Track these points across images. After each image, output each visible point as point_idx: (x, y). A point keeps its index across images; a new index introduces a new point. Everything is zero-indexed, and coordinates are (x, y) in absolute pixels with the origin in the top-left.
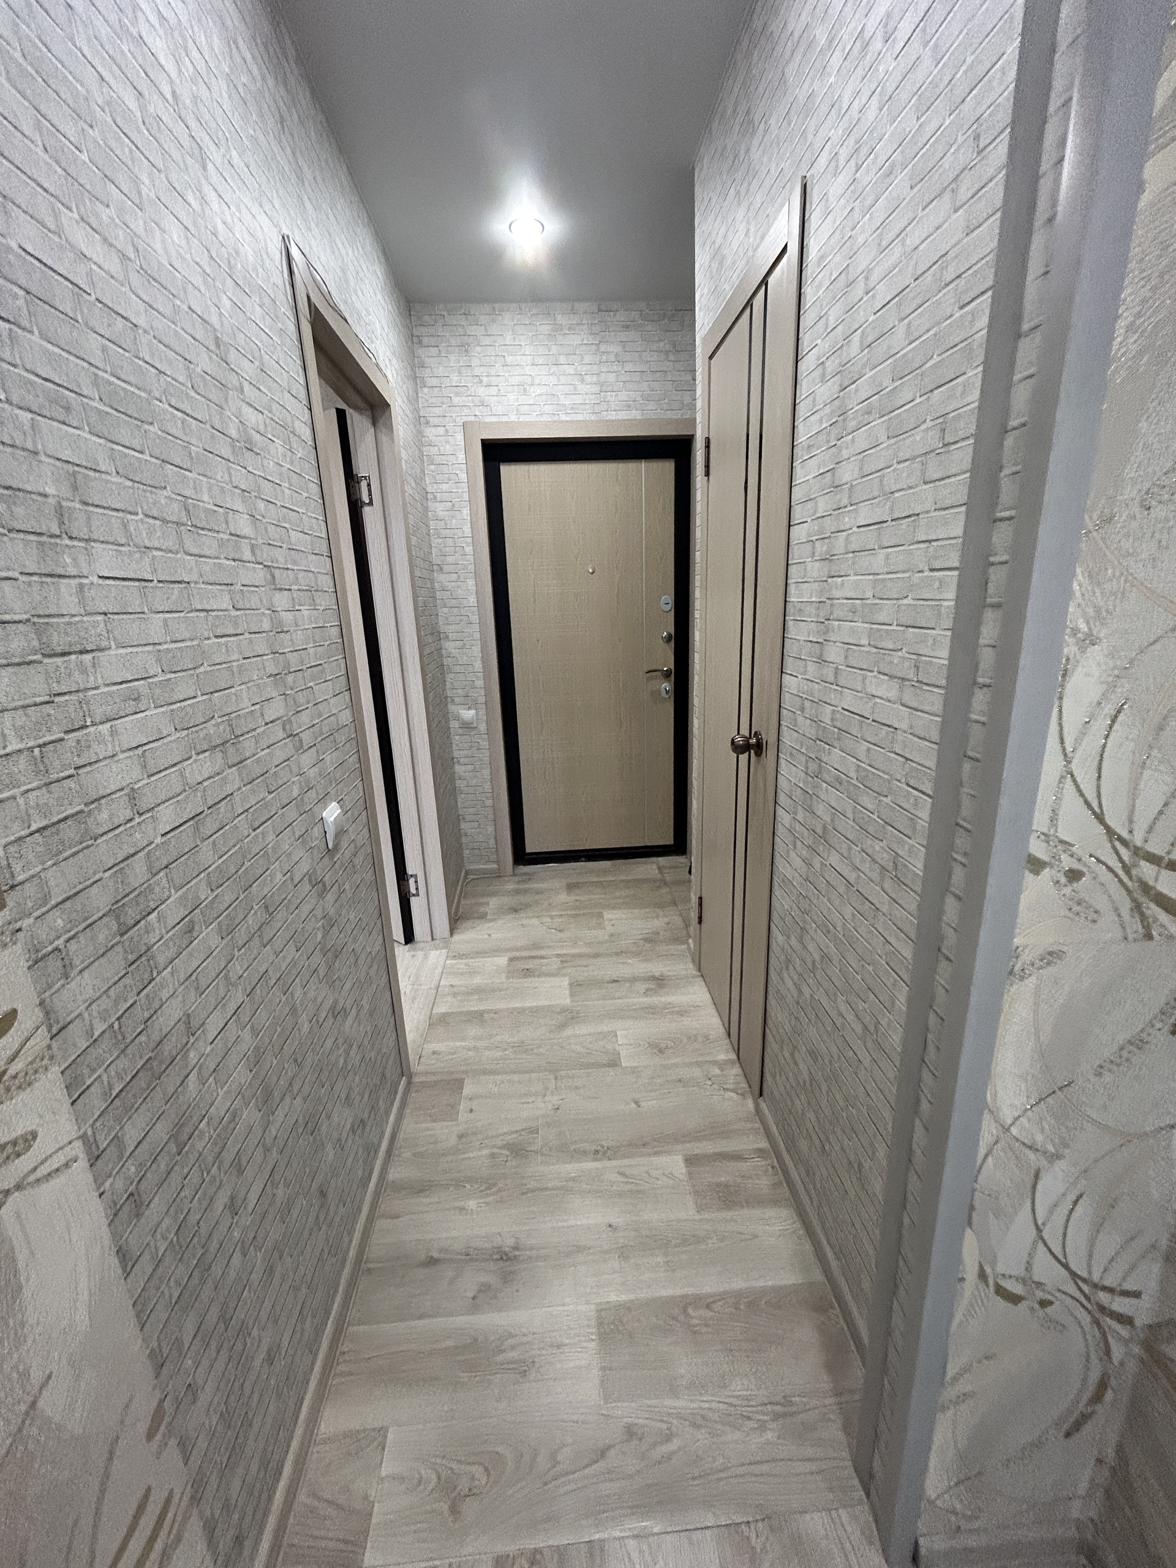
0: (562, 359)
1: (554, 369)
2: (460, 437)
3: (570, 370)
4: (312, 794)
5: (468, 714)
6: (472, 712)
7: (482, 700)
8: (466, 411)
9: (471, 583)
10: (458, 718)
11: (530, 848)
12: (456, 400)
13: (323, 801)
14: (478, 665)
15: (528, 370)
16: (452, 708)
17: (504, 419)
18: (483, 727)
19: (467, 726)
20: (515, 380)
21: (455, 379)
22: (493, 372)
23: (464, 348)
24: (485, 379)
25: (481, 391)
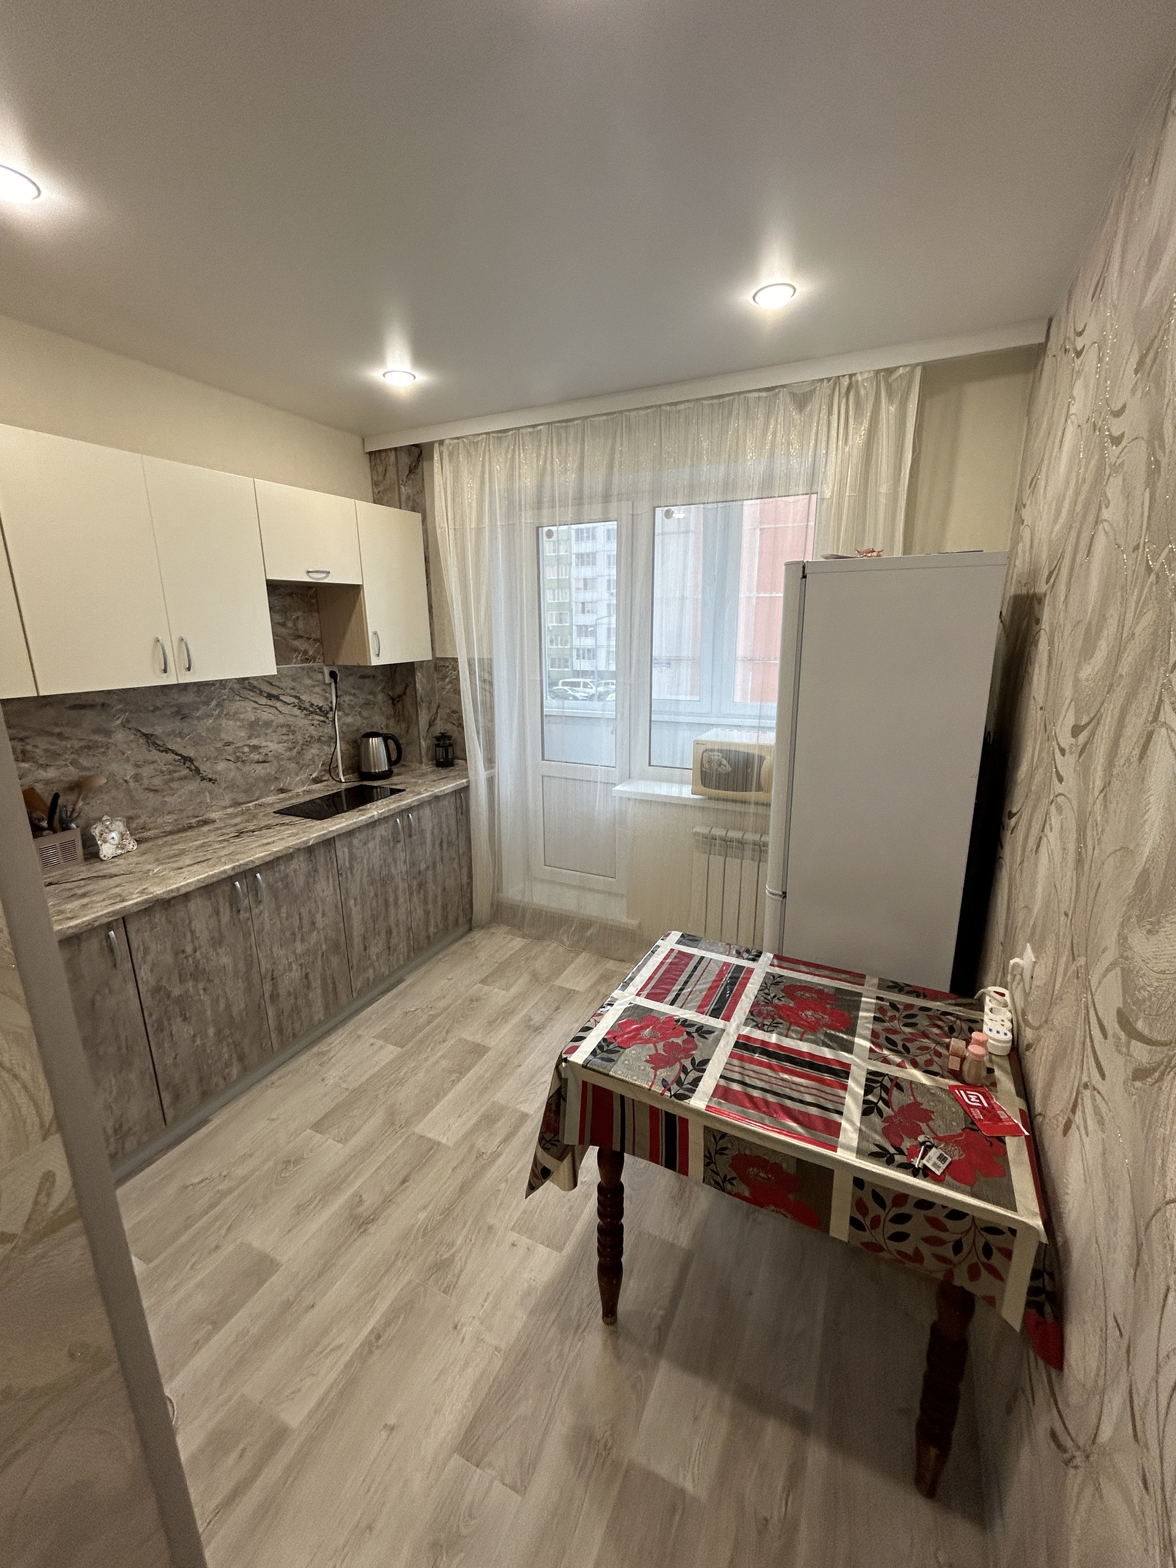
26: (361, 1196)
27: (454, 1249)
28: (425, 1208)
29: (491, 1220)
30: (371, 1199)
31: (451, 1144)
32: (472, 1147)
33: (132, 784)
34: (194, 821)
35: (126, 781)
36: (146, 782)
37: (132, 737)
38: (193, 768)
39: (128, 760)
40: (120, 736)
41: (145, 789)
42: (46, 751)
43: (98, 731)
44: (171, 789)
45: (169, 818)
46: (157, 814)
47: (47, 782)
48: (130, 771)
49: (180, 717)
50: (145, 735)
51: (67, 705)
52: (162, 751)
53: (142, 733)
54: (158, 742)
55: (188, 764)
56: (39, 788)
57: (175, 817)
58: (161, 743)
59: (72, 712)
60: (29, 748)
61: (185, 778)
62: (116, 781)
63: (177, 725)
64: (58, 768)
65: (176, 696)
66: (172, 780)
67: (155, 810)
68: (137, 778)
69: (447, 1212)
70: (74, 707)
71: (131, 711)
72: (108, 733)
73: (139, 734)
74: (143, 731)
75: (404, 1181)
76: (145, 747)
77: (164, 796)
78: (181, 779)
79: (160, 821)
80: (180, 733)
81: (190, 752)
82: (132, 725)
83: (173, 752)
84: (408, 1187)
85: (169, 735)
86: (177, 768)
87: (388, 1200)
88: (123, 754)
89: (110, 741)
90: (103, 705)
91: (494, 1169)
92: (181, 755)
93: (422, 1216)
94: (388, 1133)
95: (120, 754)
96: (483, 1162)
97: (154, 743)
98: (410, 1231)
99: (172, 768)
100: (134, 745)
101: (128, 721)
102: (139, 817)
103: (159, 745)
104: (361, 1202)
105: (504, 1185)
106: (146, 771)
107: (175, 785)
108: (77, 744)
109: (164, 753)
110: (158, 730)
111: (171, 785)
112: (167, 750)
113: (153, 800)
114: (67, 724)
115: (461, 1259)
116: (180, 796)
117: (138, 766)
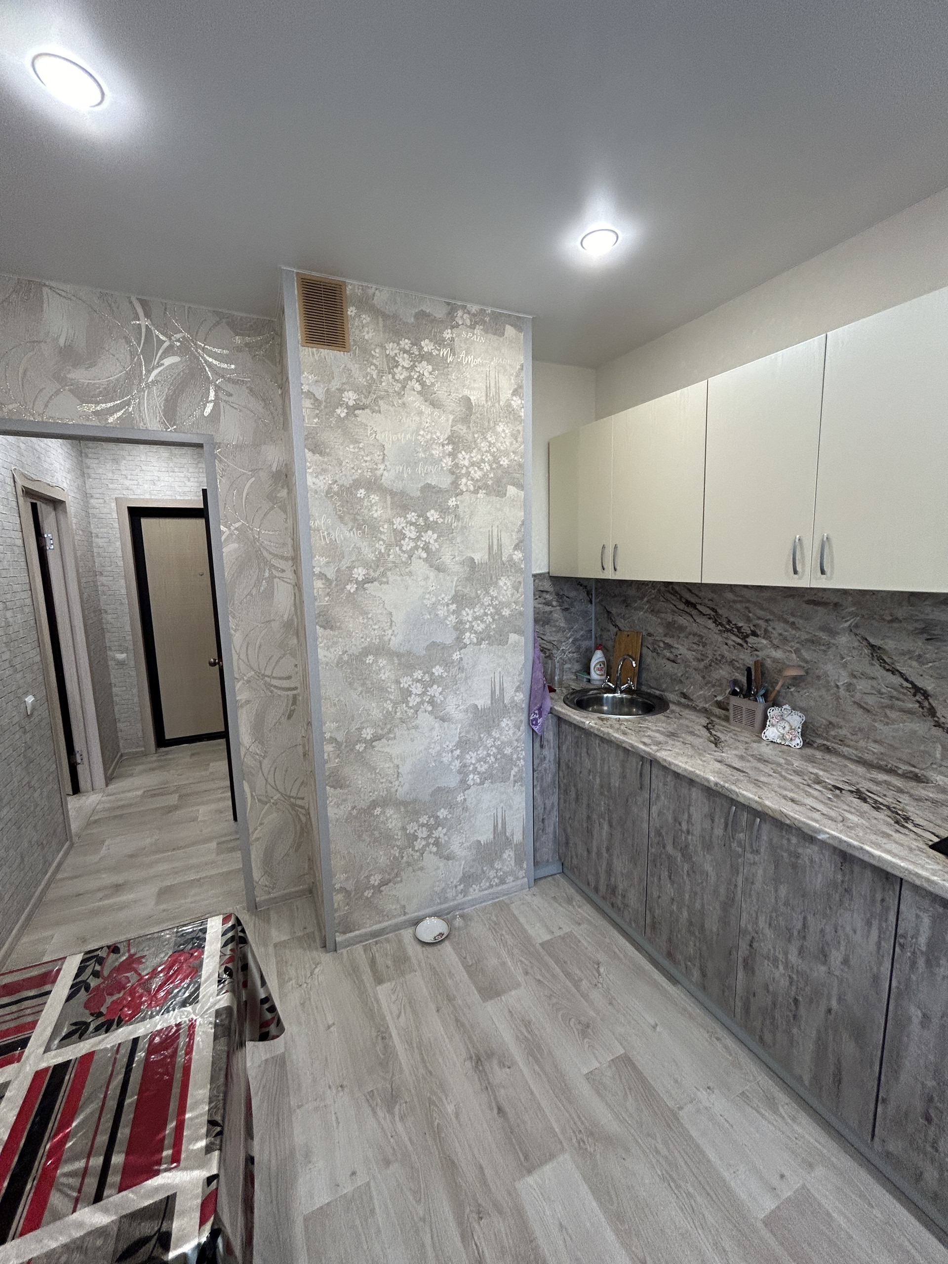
0: (176, 470)
1: (171, 474)
2: (114, 505)
3: (182, 475)
4: (21, 690)
5: (121, 656)
6: (124, 655)
7: (131, 647)
8: (118, 492)
9: (123, 582)
10: (114, 659)
11: (168, 736)
12: (111, 486)
13: (26, 694)
14: (128, 628)
15: (156, 474)
16: (109, 653)
17: (142, 497)
18: (132, 663)
19: (121, 664)
20: (149, 478)
21: (110, 475)
22: (134, 473)
23: (116, 461)
24: (129, 477)
25: (127, 483)
26: (509, 1068)
27: (397, 1118)
28: (457, 1116)
29: (395, 1167)
30: (499, 1075)
31: (519, 1185)
32: (500, 1212)
33: (842, 692)
34: (905, 767)
35: (837, 687)
36: (858, 696)
37: (856, 644)
38: (926, 704)
39: (845, 666)
40: (843, 640)
41: (855, 702)
42: (780, 634)
43: (824, 628)
44: (886, 716)
45: (876, 748)
46: (860, 735)
47: (775, 660)
48: (844, 679)
49: (925, 636)
50: (872, 646)
51: (806, 599)
52: (888, 670)
53: (869, 643)
54: (885, 658)
55: (919, 697)
56: (768, 662)
57: (882, 750)
58: (888, 660)
59: (807, 606)
60: (770, 629)
61: (910, 712)
62: (828, 682)
63: (918, 645)
64: (785, 651)
65: (928, 610)
66: (891, 707)
67: (860, 730)
68: (849, 687)
69: (437, 1133)
70: (809, 602)
71: (863, 616)
72: (833, 633)
73: (865, 643)
74: (872, 641)
75: (500, 1110)
76: (868, 659)
77: (875, 721)
78: (902, 710)
79: (862, 743)
80: (920, 656)
81: (928, 685)
82: (861, 631)
83: (902, 675)
84: (491, 1109)
85: (903, 654)
86: (901, 696)
87: (488, 1087)
88: (843, 658)
89: (833, 641)
90: (836, 605)
91: (450, 1217)
92: (912, 683)
93: (450, 1109)
94: (579, 1124)
95: (838, 658)
96: (468, 1210)
97: (880, 658)
98: (444, 1091)
99: (895, 693)
100: (855, 653)
101: (857, 626)
102: (841, 728)
103: (885, 662)
104: (502, 1065)
105: (421, 1213)
106: (862, 685)
107: (893, 715)
108: (805, 636)
109: (889, 673)
110: (890, 645)
111: (888, 712)
112: (894, 671)
113: (860, 718)
114: (801, 617)
115: (385, 1118)
116: (897, 730)
117: (855, 677)
